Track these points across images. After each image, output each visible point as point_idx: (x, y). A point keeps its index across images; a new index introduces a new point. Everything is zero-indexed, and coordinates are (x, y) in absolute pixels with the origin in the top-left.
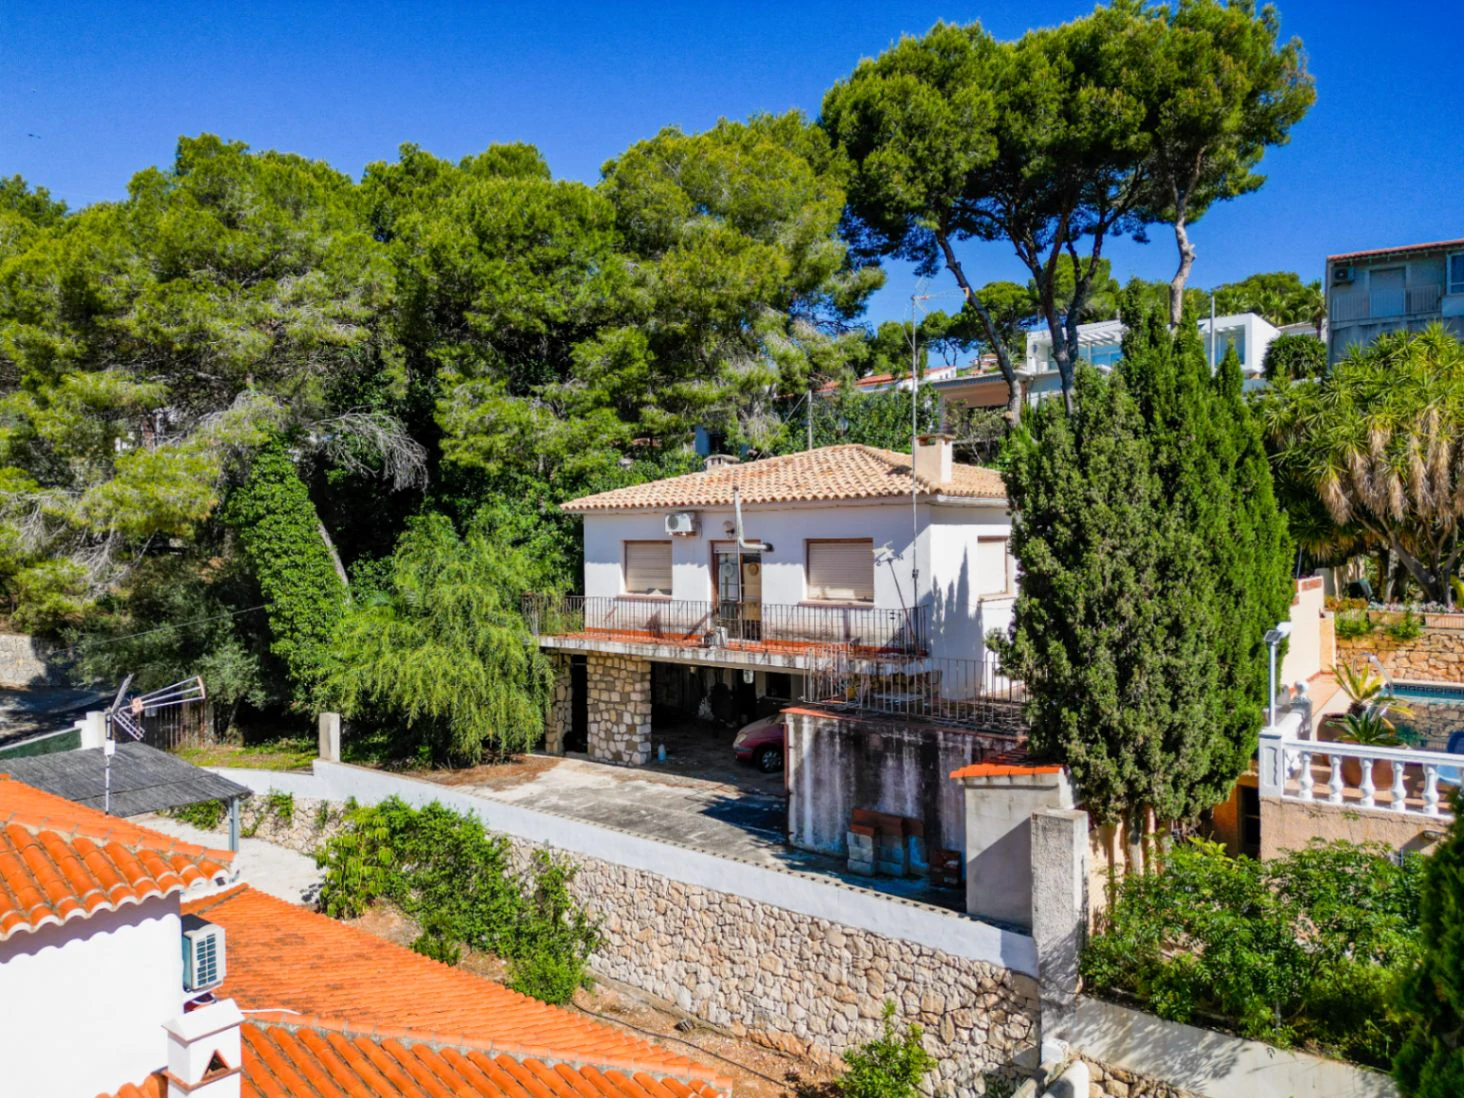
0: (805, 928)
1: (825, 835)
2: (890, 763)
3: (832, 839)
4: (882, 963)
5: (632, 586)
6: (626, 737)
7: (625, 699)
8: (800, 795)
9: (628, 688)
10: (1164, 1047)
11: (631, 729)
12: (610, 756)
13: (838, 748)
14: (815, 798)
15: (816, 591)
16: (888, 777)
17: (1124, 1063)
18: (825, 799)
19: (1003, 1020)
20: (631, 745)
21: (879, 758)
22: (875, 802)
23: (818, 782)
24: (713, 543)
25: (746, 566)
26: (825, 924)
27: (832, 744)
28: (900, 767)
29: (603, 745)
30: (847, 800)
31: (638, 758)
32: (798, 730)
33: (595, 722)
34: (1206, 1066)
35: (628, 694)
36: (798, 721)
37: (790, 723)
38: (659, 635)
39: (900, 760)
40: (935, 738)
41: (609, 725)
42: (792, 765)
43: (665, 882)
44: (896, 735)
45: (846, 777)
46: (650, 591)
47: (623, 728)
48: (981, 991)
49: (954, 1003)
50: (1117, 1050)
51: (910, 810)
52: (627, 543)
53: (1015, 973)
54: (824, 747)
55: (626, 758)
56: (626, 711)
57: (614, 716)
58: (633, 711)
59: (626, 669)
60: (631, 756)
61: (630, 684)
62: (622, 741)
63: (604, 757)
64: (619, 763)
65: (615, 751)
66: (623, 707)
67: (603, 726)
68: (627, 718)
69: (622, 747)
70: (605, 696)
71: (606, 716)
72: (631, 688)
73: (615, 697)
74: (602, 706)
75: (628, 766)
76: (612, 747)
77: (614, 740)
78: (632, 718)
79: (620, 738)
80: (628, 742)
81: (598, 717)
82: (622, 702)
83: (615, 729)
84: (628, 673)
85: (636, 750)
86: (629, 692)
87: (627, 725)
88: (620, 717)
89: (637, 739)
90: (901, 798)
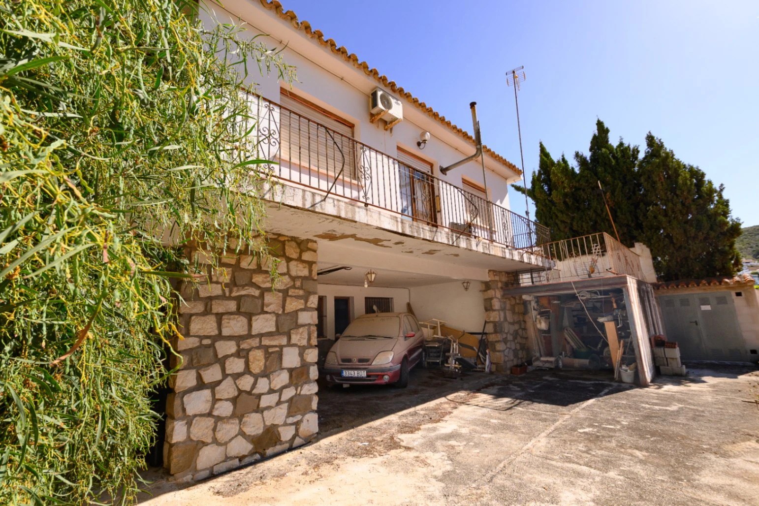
6: (289, 393)
9: (292, 305)
11: (299, 375)
12: (246, 450)
20: (296, 406)
29: (228, 431)
31: (311, 423)
33: (201, 385)
35: (294, 314)
41: (246, 383)
47: (283, 378)
55: (287, 434)
56: (289, 344)
57: (258, 361)
58: (304, 342)
59: (288, 273)
60: (297, 424)
61: (298, 297)
62: (279, 403)
63: (227, 458)
64: (270, 451)
65: (260, 431)
66: (284, 341)
67: (227, 389)
68: (291, 359)
69: (278, 416)
70: (235, 326)
71: (236, 365)
72: (300, 304)
73: (263, 324)
74: (226, 348)
75: (291, 449)
76: (254, 425)
77: (259, 410)
78: (301, 355)
79: (273, 399)
80: (290, 401)
81: (212, 374)
82: (278, 332)
83: (263, 385)
84: (294, 279)
85: (307, 410)
86: (296, 312)
87: (291, 371)
88: (274, 358)
89: (311, 390)
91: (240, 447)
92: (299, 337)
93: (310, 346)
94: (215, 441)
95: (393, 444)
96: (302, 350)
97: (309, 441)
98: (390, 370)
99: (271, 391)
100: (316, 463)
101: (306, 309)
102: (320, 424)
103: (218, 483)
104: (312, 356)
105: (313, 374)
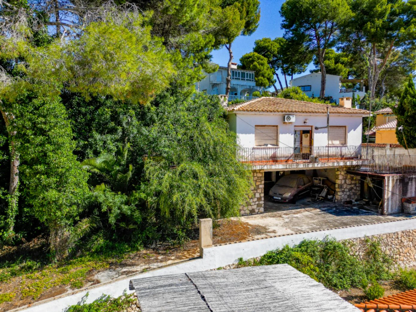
1: (394, 208)
2: (410, 184)
3: (395, 209)
5: (258, 143)
6: (257, 203)
7: (257, 188)
8: (388, 199)
9: (258, 184)
11: (259, 199)
13: (398, 183)
14: (392, 199)
15: (330, 142)
16: (409, 187)
18: (395, 198)
20: (258, 205)
21: (408, 183)
22: (406, 195)
23: (393, 194)
24: (295, 126)
25: (303, 135)
28: (412, 185)
29: (245, 208)
30: (399, 197)
31: (262, 209)
32: (388, 180)
36: (389, 178)
38: (277, 161)
39: (412, 183)
41: (248, 200)
42: (386, 190)
44: (411, 177)
45: (400, 191)
46: (266, 145)
47: (255, 200)
51: (413, 194)
52: (256, 126)
54: (395, 184)
55: (257, 211)
56: (257, 192)
58: (261, 192)
59: (257, 176)
60: (259, 209)
61: (259, 182)
62: (255, 204)
63: (245, 213)
64: (253, 214)
65: (251, 209)
66: (256, 192)
68: (258, 195)
69: (255, 207)
72: (259, 183)
75: (257, 214)
76: (250, 208)
77: (251, 205)
78: (260, 195)
79: (254, 204)
80: (257, 204)
82: (255, 189)
83: (251, 201)
84: (258, 177)
85: (261, 207)
86: (259, 185)
87: (257, 198)
88: (254, 196)
89: (262, 202)
90: (411, 192)
91: (248, 212)
92: (259, 191)
93: (262, 193)
94: (243, 210)
95: (280, 216)
96: (260, 194)
97: (261, 213)
98: (288, 198)
99: (253, 202)
100: (262, 217)
101: (261, 184)
102: (264, 210)
103: (245, 217)
104: (263, 195)
105: (263, 199)
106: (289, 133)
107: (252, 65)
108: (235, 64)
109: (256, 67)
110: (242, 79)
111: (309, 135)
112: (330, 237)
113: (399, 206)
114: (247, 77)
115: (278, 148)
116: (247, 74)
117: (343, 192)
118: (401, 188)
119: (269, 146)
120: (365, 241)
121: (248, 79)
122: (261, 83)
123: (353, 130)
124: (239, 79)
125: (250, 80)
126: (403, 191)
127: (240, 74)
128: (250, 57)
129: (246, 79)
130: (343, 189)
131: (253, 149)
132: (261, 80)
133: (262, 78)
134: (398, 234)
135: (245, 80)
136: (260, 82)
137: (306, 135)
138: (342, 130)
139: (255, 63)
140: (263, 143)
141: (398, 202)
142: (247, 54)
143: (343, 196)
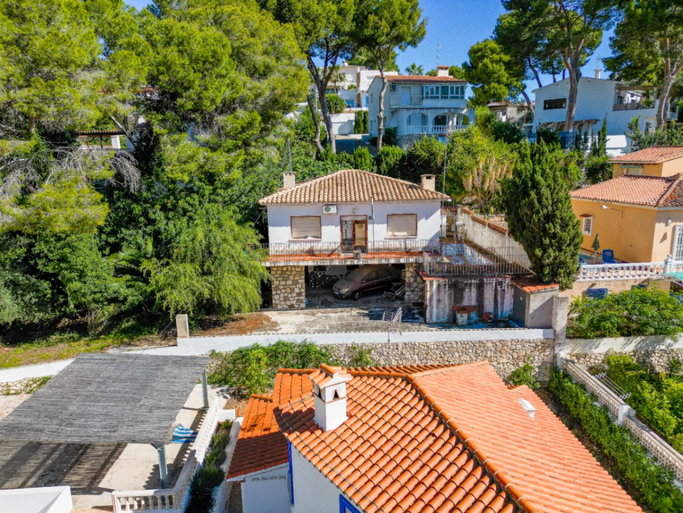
0: (477, 345)
1: (441, 316)
2: (467, 290)
4: (505, 348)
5: (294, 236)
6: (296, 298)
7: (295, 283)
8: (431, 306)
9: (296, 278)
10: (585, 345)
11: (299, 294)
12: (287, 307)
13: (447, 288)
14: (438, 306)
15: (390, 233)
16: (466, 294)
17: (575, 352)
18: (442, 306)
19: (544, 351)
20: (299, 301)
21: (463, 289)
22: (461, 303)
23: (439, 301)
24: (341, 217)
25: (356, 225)
26: (485, 342)
27: (445, 287)
29: (283, 303)
30: (450, 304)
31: (303, 305)
32: (431, 285)
33: (277, 294)
34: (594, 347)
35: (297, 280)
36: (431, 282)
37: (428, 283)
38: (315, 255)
39: (471, 289)
40: (483, 280)
41: (286, 295)
42: (428, 295)
43: (417, 344)
44: (469, 281)
45: (450, 297)
46: (306, 237)
47: (294, 295)
48: (537, 345)
49: (528, 352)
50: (573, 350)
51: (474, 303)
52: (291, 217)
53: (547, 339)
54: (442, 289)
55: (296, 306)
56: (296, 287)
57: (288, 290)
58: (301, 287)
60: (299, 305)
61: (298, 276)
62: (294, 300)
63: (283, 308)
64: (292, 309)
65: (290, 304)
66: (294, 286)
67: (282, 295)
68: (297, 290)
69: (294, 302)
70: (283, 283)
71: (283, 291)
72: (299, 278)
73: (289, 282)
74: (281, 287)
75: (298, 310)
76: (288, 303)
77: (289, 300)
79: (292, 299)
80: (297, 300)
81: (279, 292)
82: (293, 284)
83: (290, 295)
84: (297, 272)
85: (302, 302)
87: (297, 293)
88: (292, 290)
89: (303, 298)
90: (470, 300)
91: (285, 306)
92: (299, 286)
96: (300, 289)
97: (302, 309)
98: (345, 294)
99: (292, 297)
100: (304, 313)
101: (301, 279)
102: (306, 306)
104: (303, 290)
105: (304, 294)
106: (332, 225)
107: (480, 64)
108: (446, 69)
109: (487, 67)
110: (442, 98)
111: (364, 225)
112: (308, 341)
113: (449, 316)
114: (452, 93)
115: (320, 241)
116: (452, 88)
117: (413, 291)
118: (452, 295)
119: (310, 238)
120: (351, 349)
121: (454, 95)
122: (494, 93)
123: (424, 219)
124: (438, 98)
125: (457, 98)
126: (455, 297)
127: (440, 89)
128: (480, 50)
129: (450, 95)
130: (412, 289)
131: (290, 241)
132: (494, 88)
133: (496, 85)
134: (397, 345)
135: (447, 98)
136: (492, 92)
137: (360, 225)
138: (411, 220)
139: (486, 60)
140: (304, 235)
141: (447, 310)
142: (478, 44)
143: (412, 296)
